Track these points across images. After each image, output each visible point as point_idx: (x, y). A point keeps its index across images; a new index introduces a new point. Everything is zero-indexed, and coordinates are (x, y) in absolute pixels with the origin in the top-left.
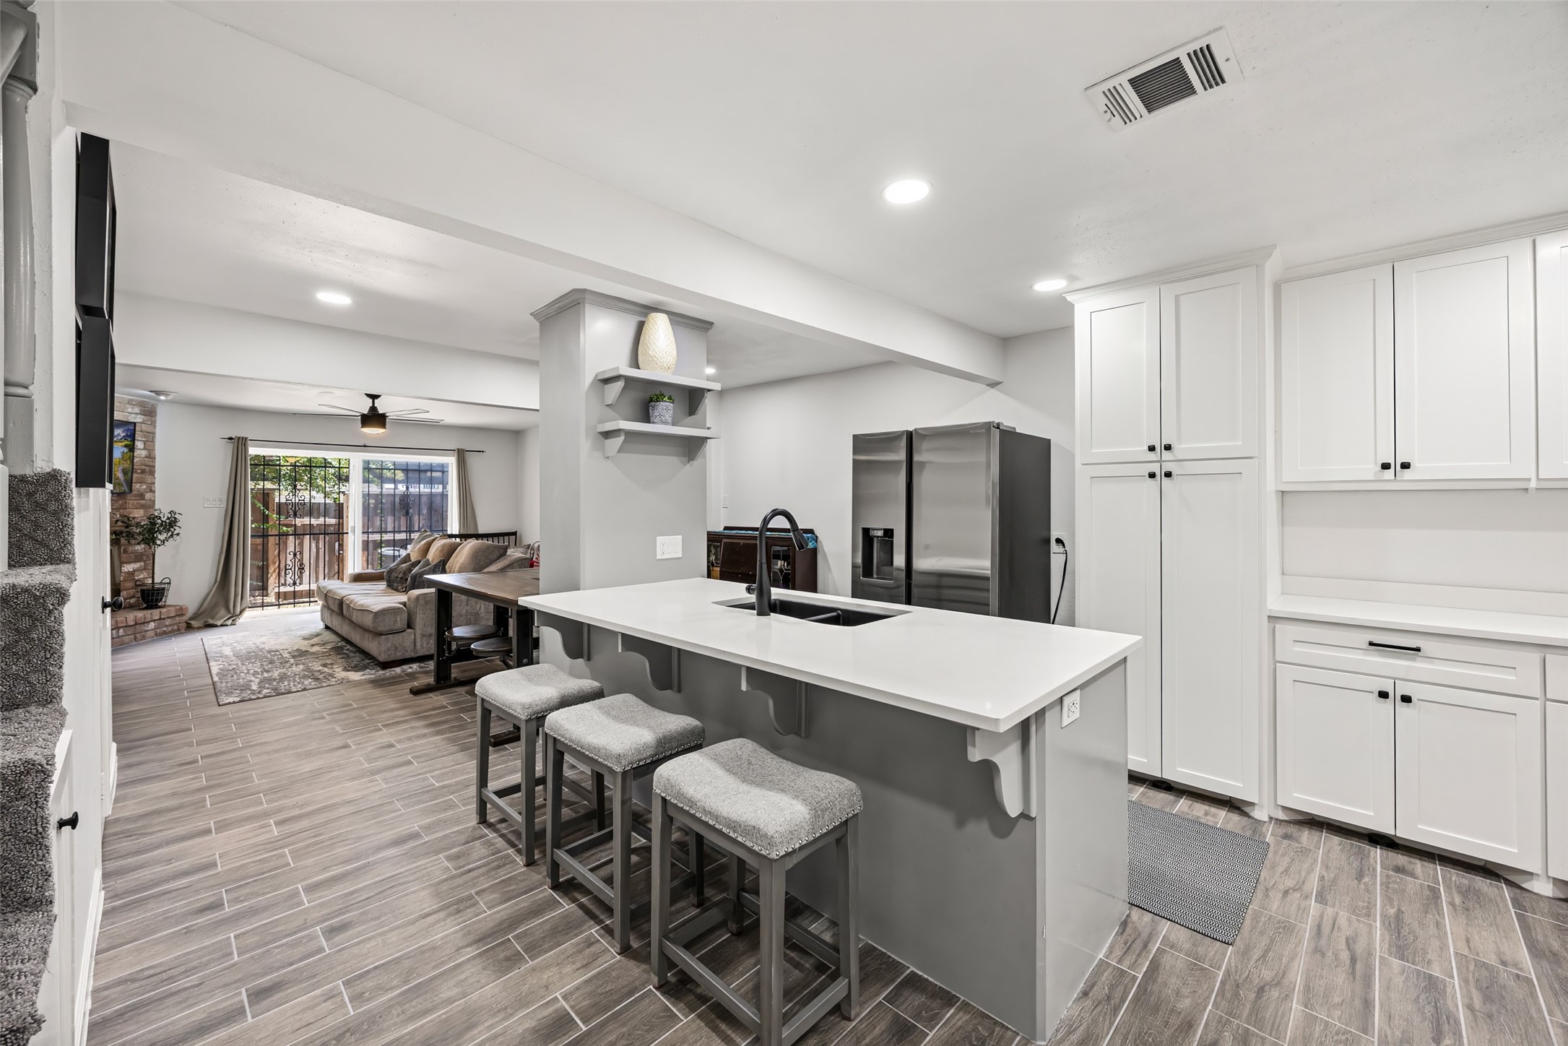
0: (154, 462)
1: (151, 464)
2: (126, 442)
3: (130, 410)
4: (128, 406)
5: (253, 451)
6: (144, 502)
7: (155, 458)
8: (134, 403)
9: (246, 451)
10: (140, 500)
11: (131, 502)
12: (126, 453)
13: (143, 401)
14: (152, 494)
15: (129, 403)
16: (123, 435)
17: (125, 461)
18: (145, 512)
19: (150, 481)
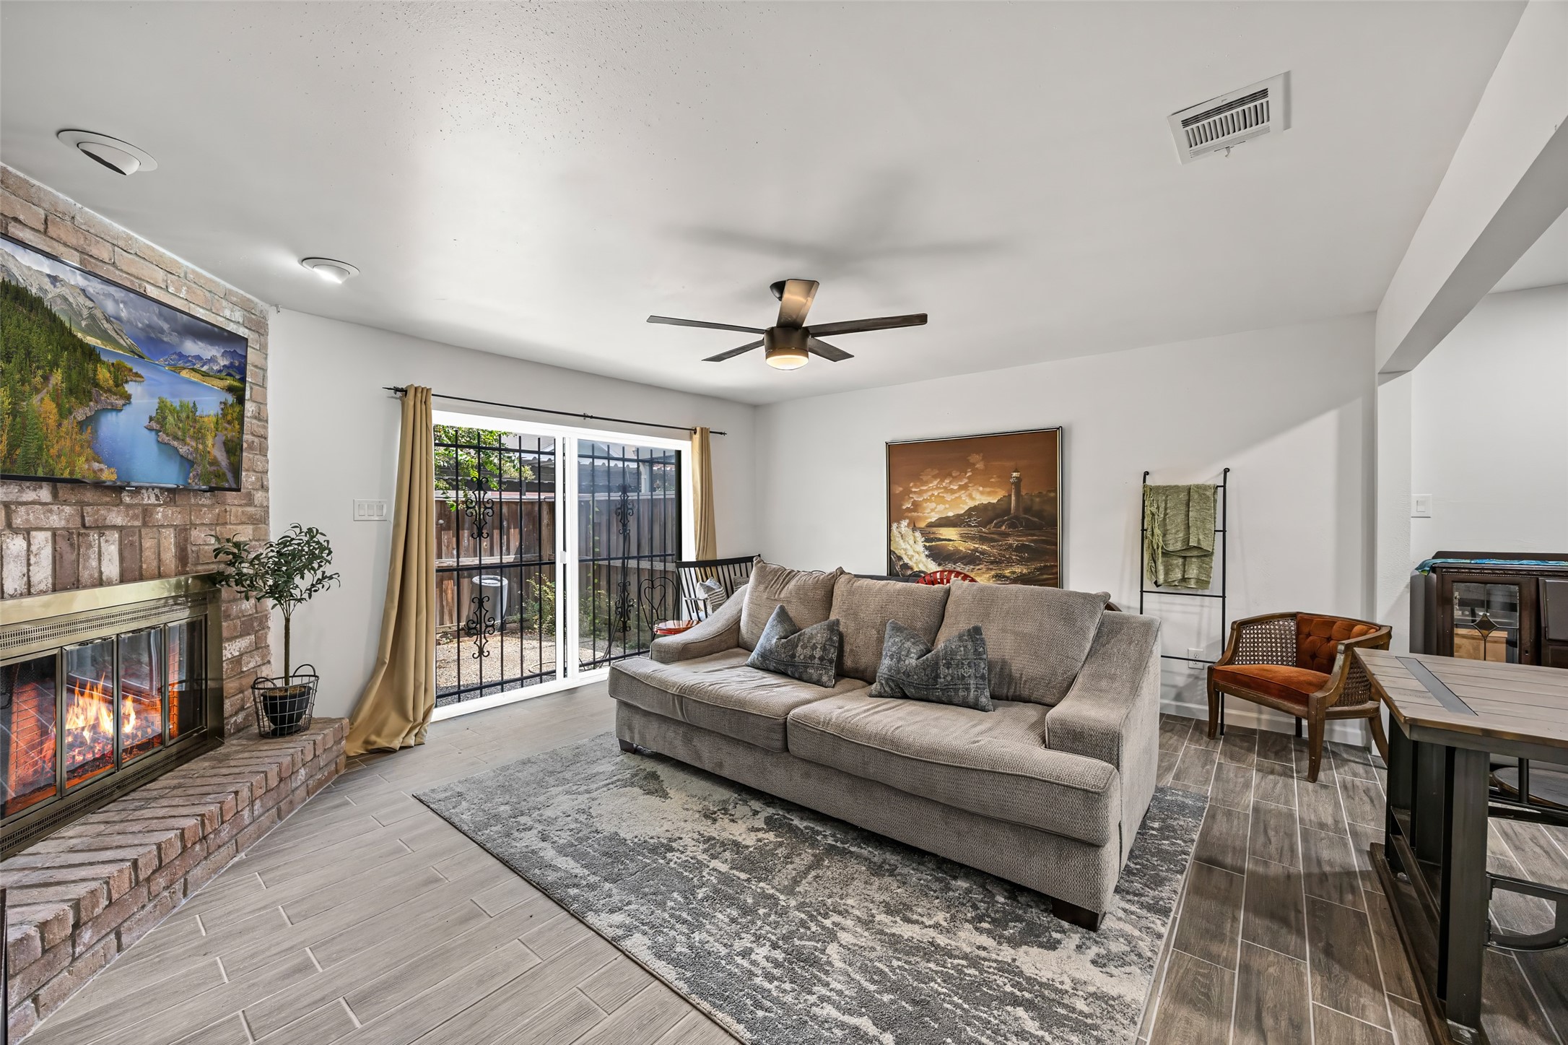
0: (266, 428)
1: (262, 432)
2: (229, 382)
3: (227, 313)
4: (224, 303)
5: (440, 417)
6: (250, 509)
7: (267, 421)
8: (234, 299)
9: (428, 416)
10: (247, 505)
11: (234, 509)
12: (232, 405)
13: (249, 300)
14: (264, 494)
15: (225, 297)
16: (224, 362)
17: (229, 422)
18: (254, 530)
19: (260, 468)
